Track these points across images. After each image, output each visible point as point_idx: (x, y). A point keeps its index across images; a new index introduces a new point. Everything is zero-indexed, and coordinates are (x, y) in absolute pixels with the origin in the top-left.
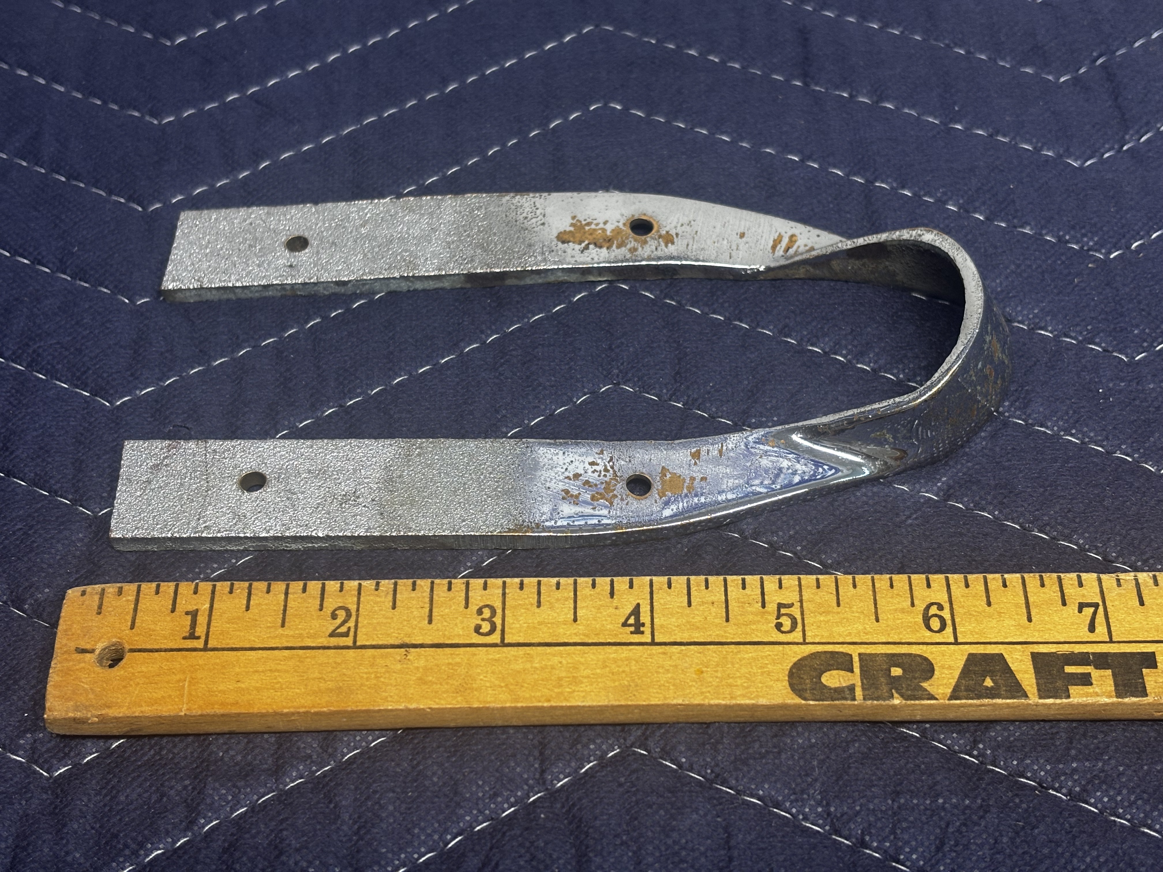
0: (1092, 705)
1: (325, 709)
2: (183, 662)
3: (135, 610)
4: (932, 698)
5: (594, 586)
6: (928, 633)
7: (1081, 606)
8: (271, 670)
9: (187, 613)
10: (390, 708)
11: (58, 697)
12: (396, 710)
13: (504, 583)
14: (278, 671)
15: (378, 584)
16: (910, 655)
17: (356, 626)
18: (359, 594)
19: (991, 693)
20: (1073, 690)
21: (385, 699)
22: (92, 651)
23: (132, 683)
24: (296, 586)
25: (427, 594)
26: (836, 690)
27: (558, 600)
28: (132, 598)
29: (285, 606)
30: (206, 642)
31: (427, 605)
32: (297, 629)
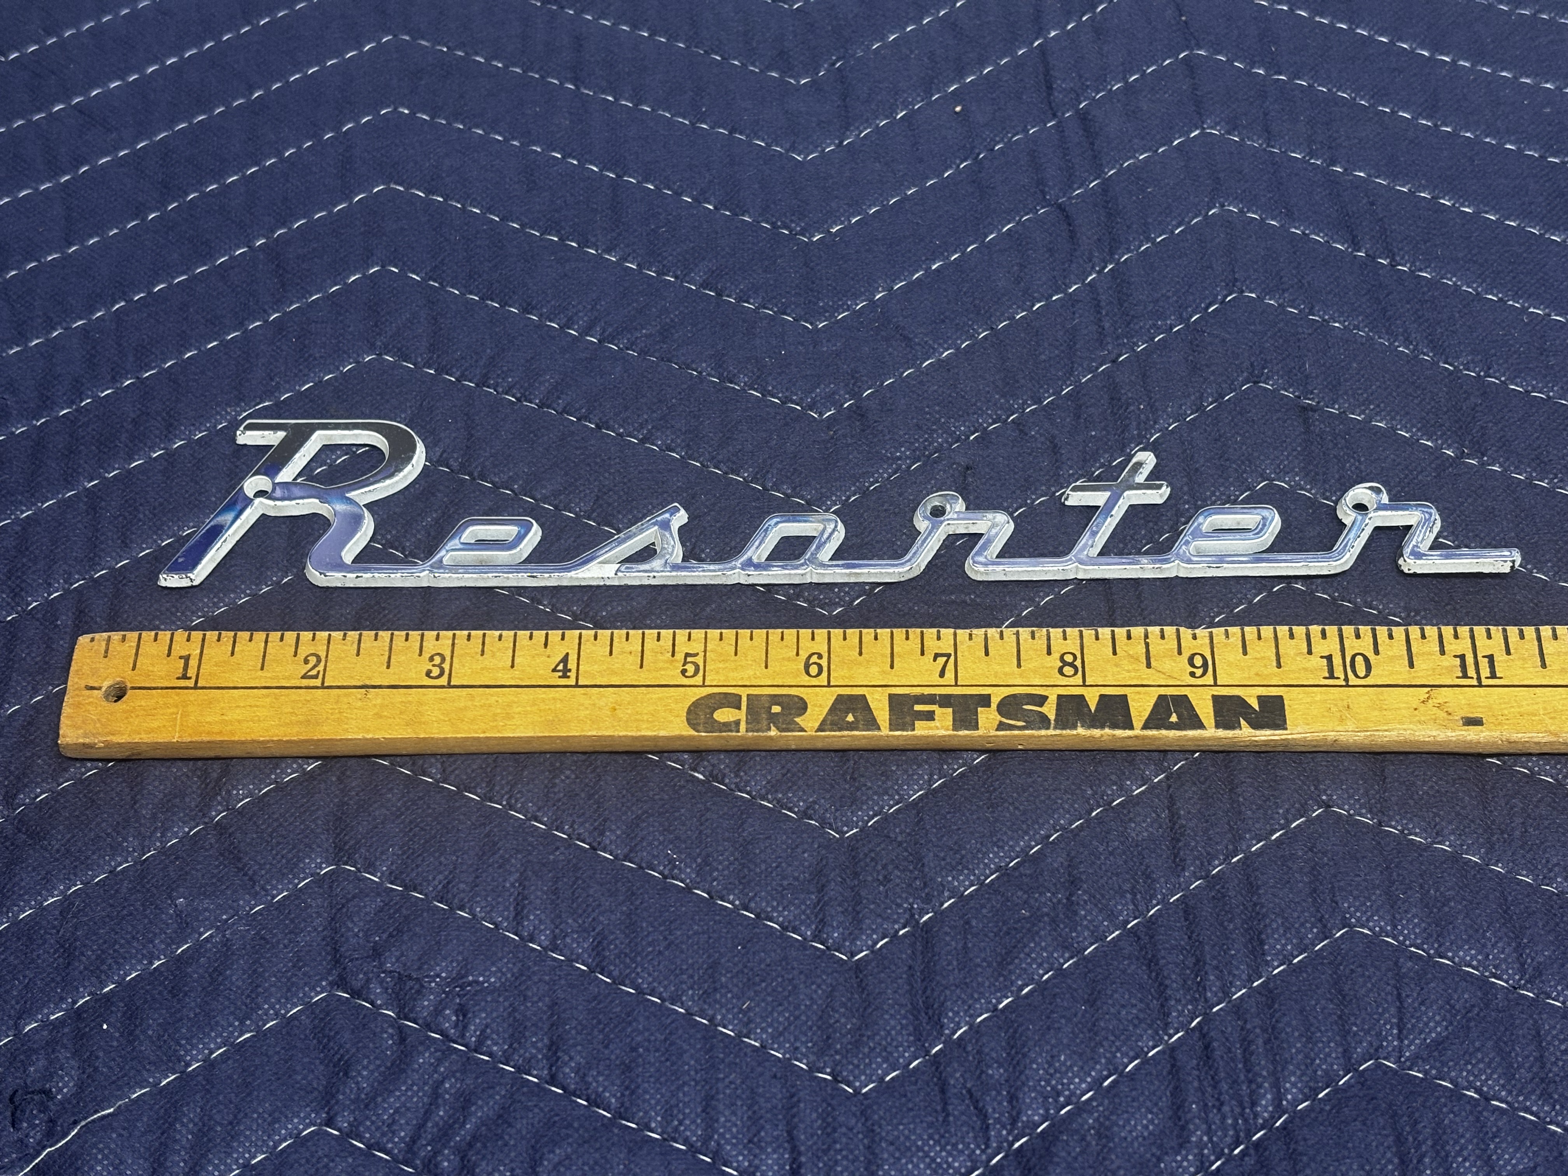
0: (932, 736)
3: (137, 654)
4: (803, 730)
5: (531, 638)
6: (807, 678)
7: (936, 656)
8: (250, 706)
9: (181, 658)
11: (71, 726)
13: (454, 635)
15: (345, 635)
16: (789, 696)
17: (325, 670)
18: (329, 642)
19: (851, 727)
20: (918, 724)
21: (347, 730)
22: (99, 688)
24: (275, 636)
25: (387, 644)
26: (725, 724)
27: (499, 649)
28: (134, 644)
29: (265, 652)
30: (196, 682)
31: (387, 653)
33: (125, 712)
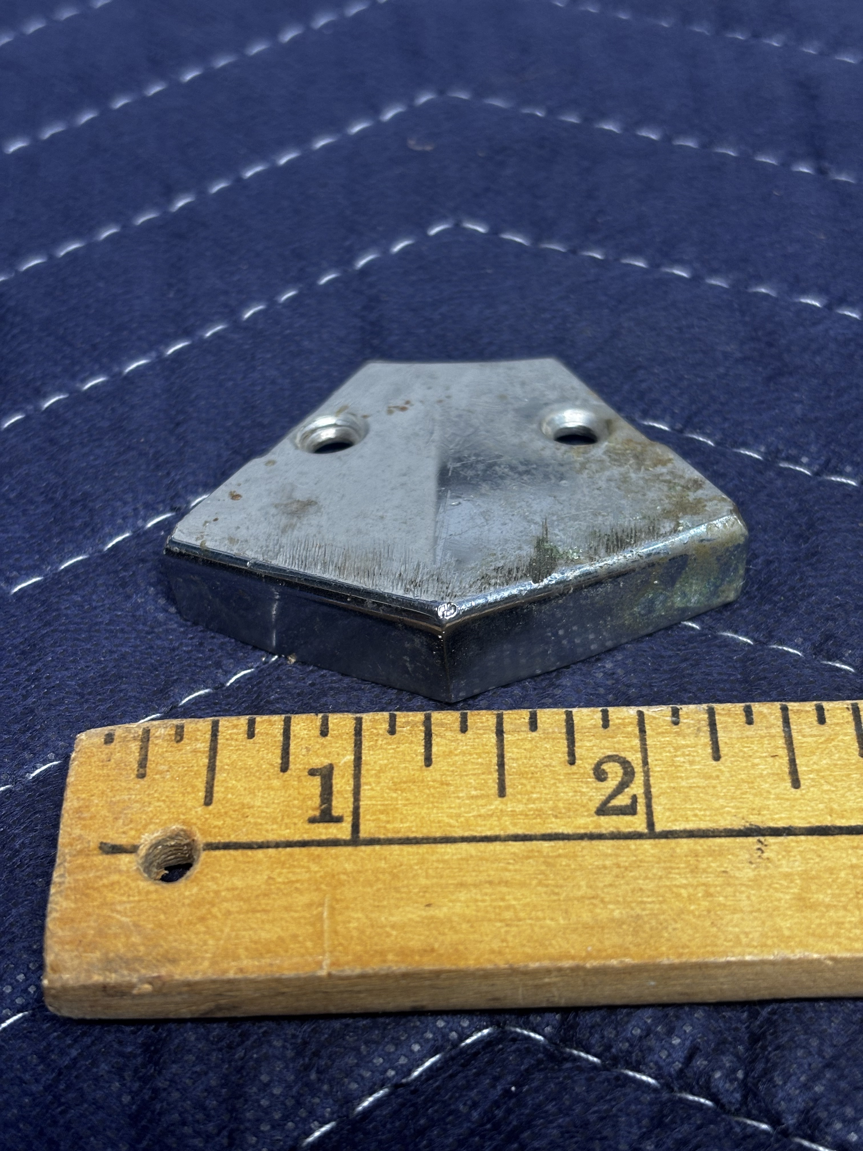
1: (614, 962)
2: (314, 868)
3: (212, 768)
8: (491, 883)
9: (312, 772)
10: (748, 958)
11: (71, 942)
12: (763, 962)
14: (507, 883)
15: (676, 713)
17: (648, 794)
18: (642, 731)
22: (133, 850)
23: (215, 910)
24: (517, 718)
25: (778, 729)
28: (204, 746)
29: (501, 756)
30: (356, 827)
31: (783, 752)
32: (530, 800)
33: (197, 903)
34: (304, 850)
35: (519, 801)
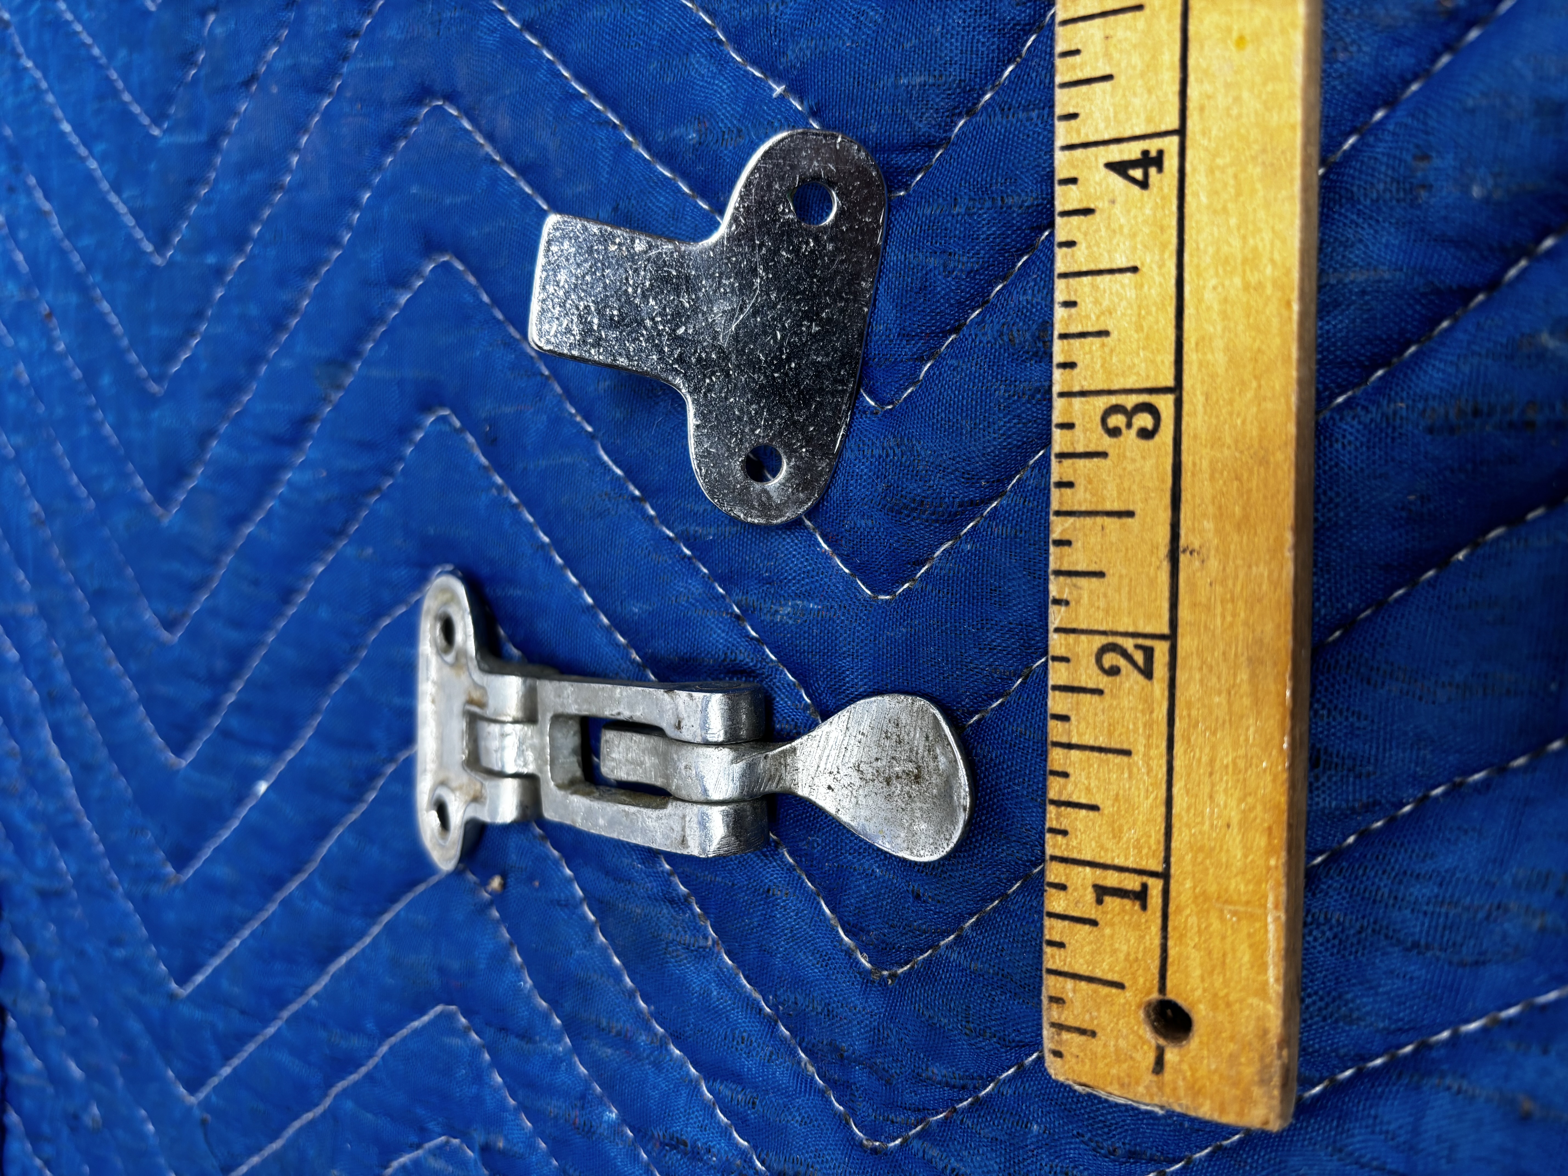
2: (1189, 911)
10: (1291, 575)
12: (1295, 563)
23: (1221, 994)
32: (1136, 730)
34: (1171, 917)
35: (1136, 740)
